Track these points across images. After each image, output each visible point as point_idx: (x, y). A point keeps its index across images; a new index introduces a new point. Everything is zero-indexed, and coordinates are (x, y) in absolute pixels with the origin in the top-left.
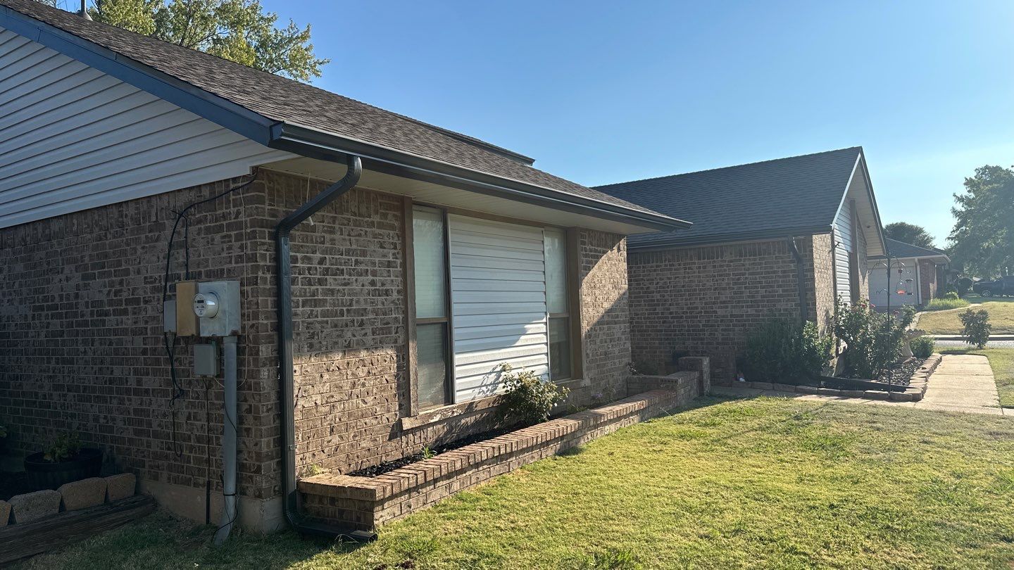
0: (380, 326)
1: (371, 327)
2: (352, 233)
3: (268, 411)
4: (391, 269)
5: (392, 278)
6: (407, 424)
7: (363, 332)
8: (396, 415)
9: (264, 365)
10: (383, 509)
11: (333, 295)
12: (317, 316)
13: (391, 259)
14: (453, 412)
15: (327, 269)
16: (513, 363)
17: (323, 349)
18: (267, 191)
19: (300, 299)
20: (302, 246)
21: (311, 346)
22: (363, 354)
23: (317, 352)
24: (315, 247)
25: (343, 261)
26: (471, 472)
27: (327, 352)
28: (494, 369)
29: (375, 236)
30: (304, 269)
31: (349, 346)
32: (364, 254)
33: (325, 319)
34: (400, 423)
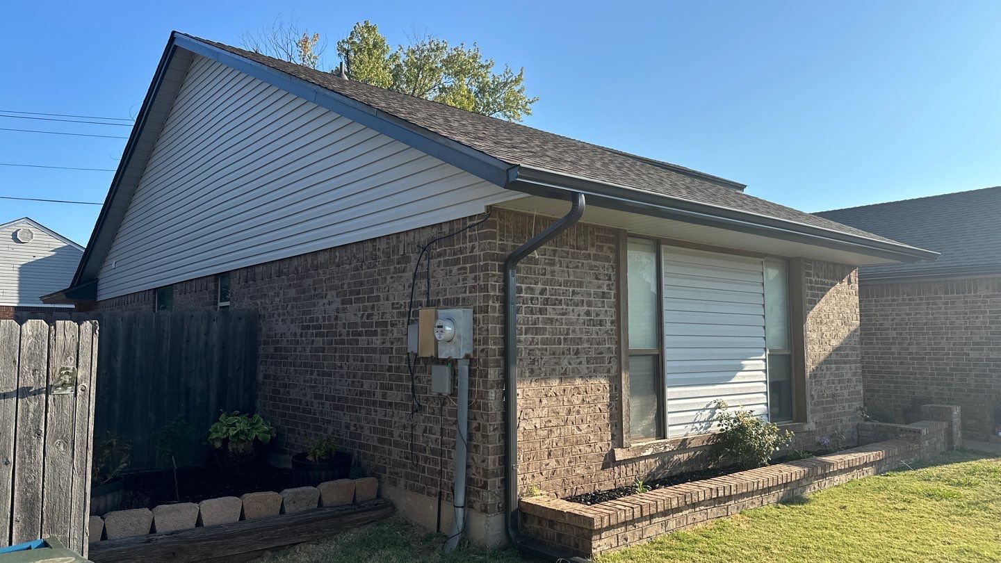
0: (594, 356)
1: (585, 356)
2: (570, 266)
3: (494, 430)
4: (605, 300)
5: (606, 309)
6: (620, 455)
7: (578, 360)
8: (609, 444)
9: (492, 387)
10: (601, 538)
11: (552, 324)
12: (537, 344)
13: (605, 290)
14: (665, 447)
15: (547, 299)
16: (728, 401)
17: (542, 375)
18: (498, 227)
19: (524, 327)
20: (526, 278)
21: (532, 372)
22: (578, 382)
23: (538, 378)
24: (538, 278)
25: (561, 292)
26: (687, 512)
27: (546, 378)
28: (708, 406)
29: (591, 268)
30: (527, 298)
31: (565, 373)
32: (580, 285)
33: (545, 347)
34: (612, 453)
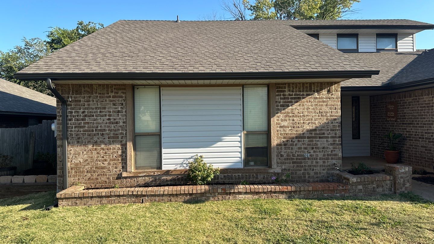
0: (112, 136)
1: (107, 136)
2: (98, 101)
4: (120, 113)
6: (125, 174)
7: (103, 138)
8: (120, 170)
11: (88, 124)
12: (81, 132)
13: (120, 110)
15: (86, 115)
17: (84, 143)
19: (74, 126)
20: (75, 108)
21: (78, 142)
22: (103, 146)
23: (80, 144)
24: (81, 107)
25: (93, 112)
27: (85, 145)
28: (192, 157)
29: (111, 101)
30: (75, 115)
31: (96, 142)
32: (105, 108)
33: (85, 133)
34: (121, 174)
